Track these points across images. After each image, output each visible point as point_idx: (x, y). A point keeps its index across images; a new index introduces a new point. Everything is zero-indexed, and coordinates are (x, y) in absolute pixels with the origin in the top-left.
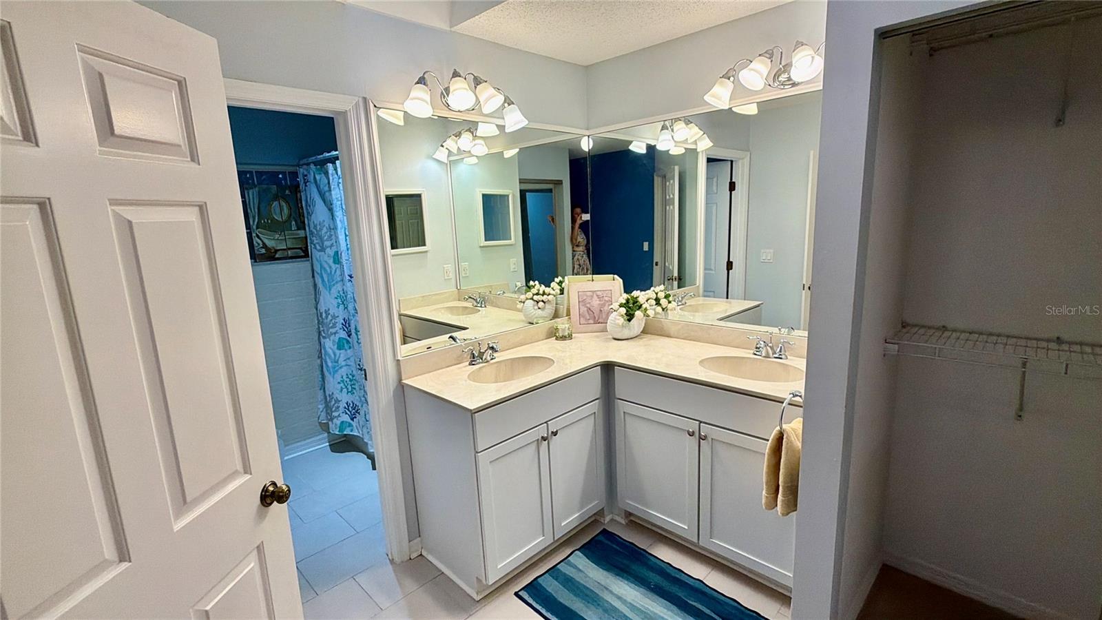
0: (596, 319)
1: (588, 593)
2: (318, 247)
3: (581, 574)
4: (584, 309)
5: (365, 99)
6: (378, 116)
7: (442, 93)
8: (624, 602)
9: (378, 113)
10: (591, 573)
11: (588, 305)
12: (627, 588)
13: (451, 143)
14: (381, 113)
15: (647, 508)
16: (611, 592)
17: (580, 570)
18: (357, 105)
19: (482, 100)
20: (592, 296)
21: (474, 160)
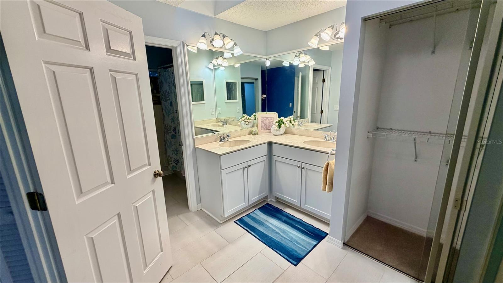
0: (267, 128)
1: (260, 222)
2: (164, 100)
3: (258, 217)
4: (263, 124)
5: (183, 42)
6: (188, 49)
7: (211, 41)
8: (273, 225)
9: (188, 48)
10: (262, 216)
11: (265, 123)
12: (274, 221)
13: (214, 62)
14: (189, 48)
15: (283, 195)
16: (268, 222)
17: (258, 215)
18: (180, 44)
19: (226, 44)
20: (266, 120)
21: (223, 68)
